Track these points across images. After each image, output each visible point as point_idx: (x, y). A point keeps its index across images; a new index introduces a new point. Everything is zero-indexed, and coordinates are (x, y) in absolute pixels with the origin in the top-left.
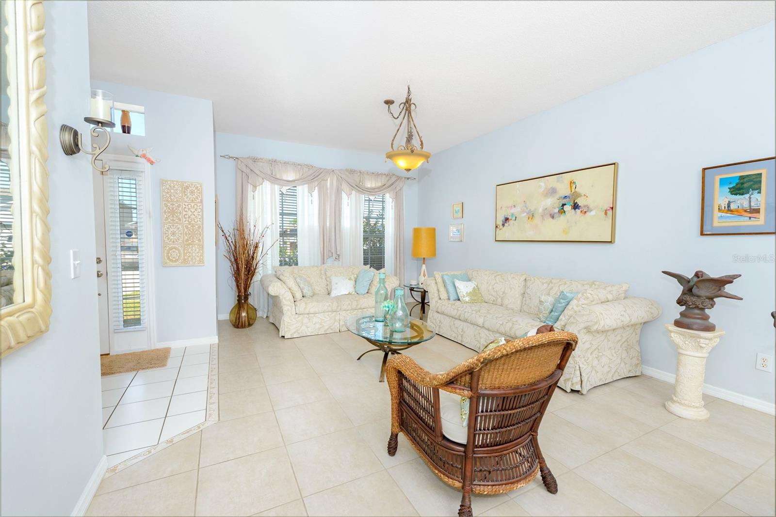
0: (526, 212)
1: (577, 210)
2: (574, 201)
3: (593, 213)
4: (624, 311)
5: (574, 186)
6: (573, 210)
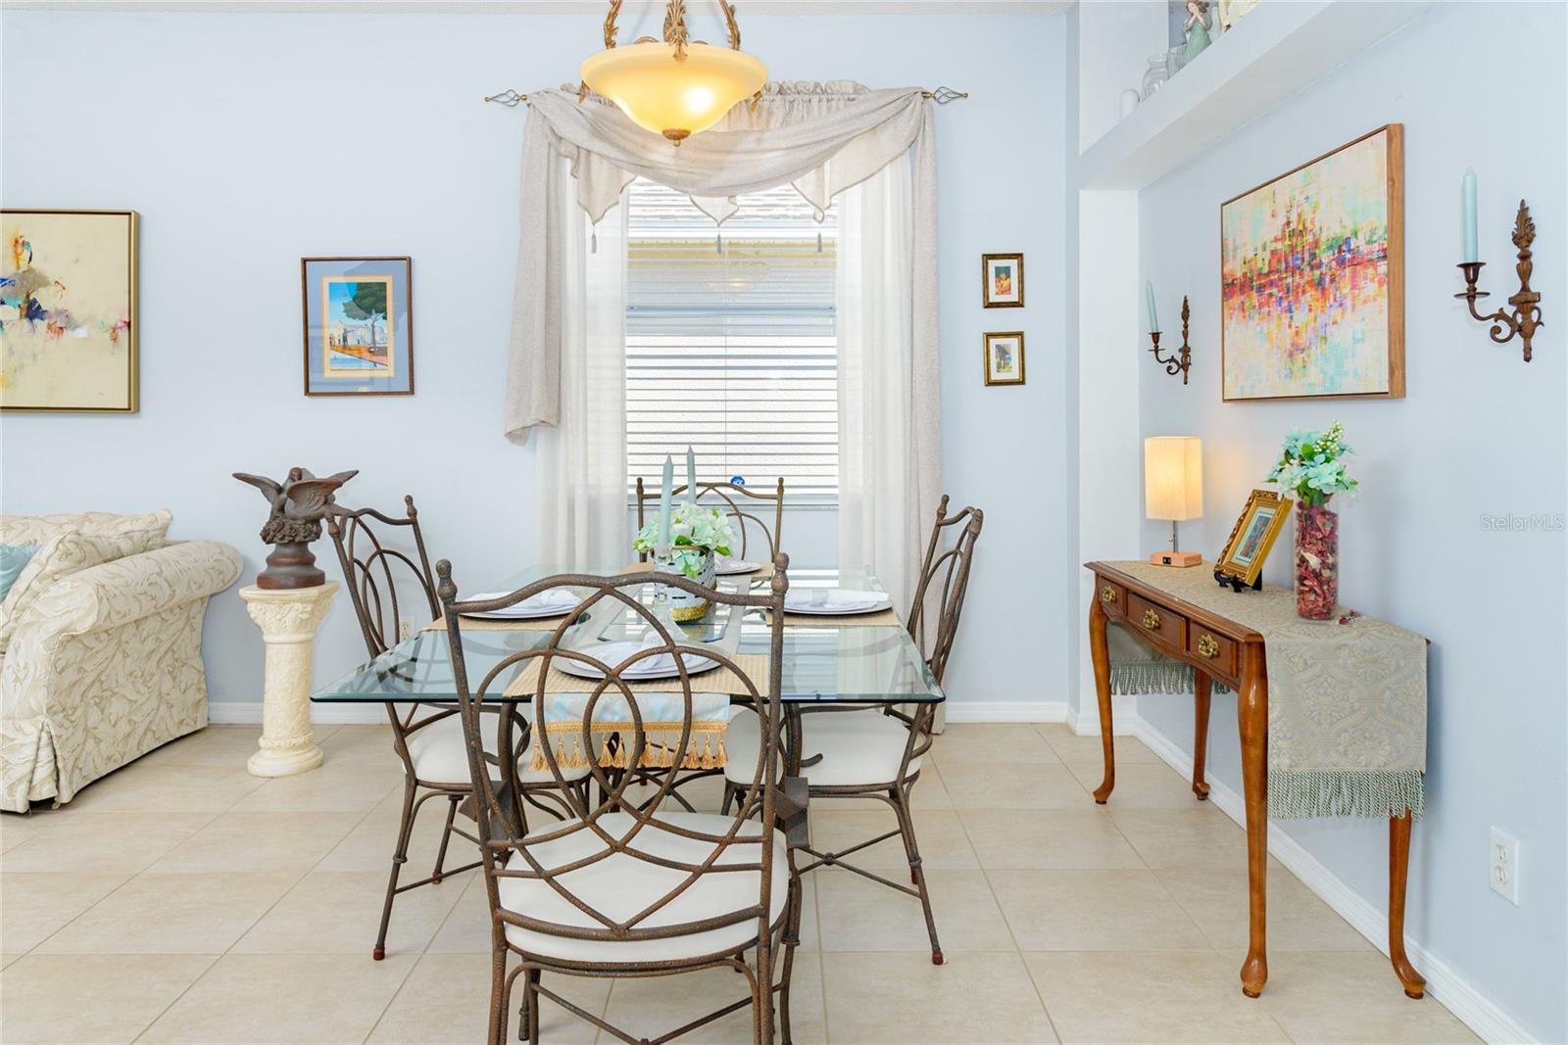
1: (36, 321)
2: (28, 296)
3: (81, 333)
4: (157, 574)
5: (26, 255)
6: (26, 321)
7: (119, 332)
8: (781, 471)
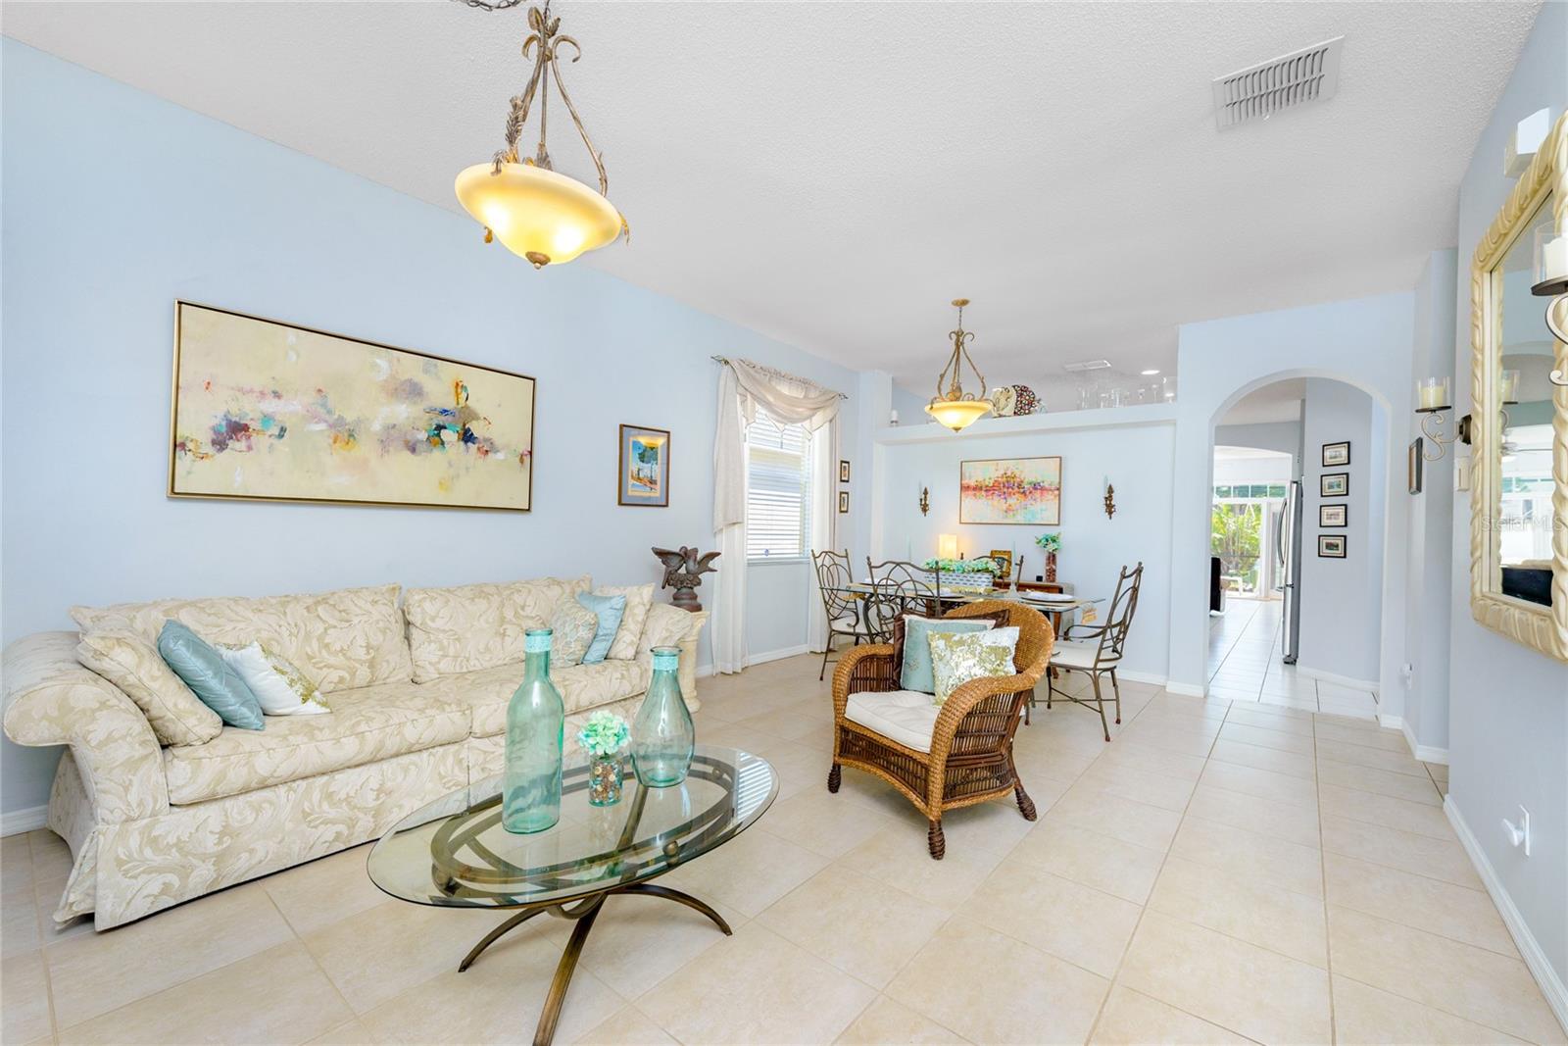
0: (326, 421)
1: (470, 444)
2: (464, 425)
3: (500, 456)
5: (463, 395)
6: (462, 443)
7: (524, 457)
8: (768, 547)
